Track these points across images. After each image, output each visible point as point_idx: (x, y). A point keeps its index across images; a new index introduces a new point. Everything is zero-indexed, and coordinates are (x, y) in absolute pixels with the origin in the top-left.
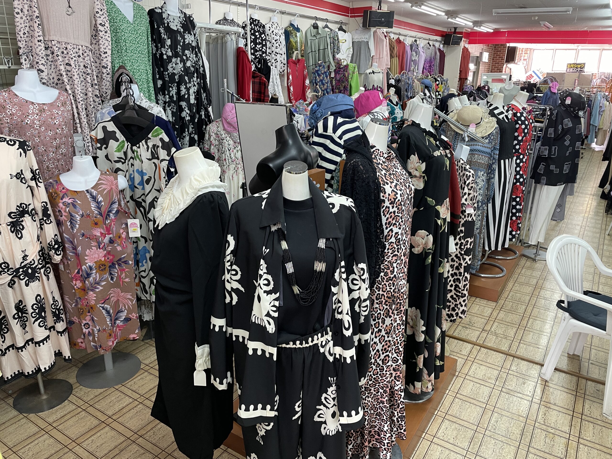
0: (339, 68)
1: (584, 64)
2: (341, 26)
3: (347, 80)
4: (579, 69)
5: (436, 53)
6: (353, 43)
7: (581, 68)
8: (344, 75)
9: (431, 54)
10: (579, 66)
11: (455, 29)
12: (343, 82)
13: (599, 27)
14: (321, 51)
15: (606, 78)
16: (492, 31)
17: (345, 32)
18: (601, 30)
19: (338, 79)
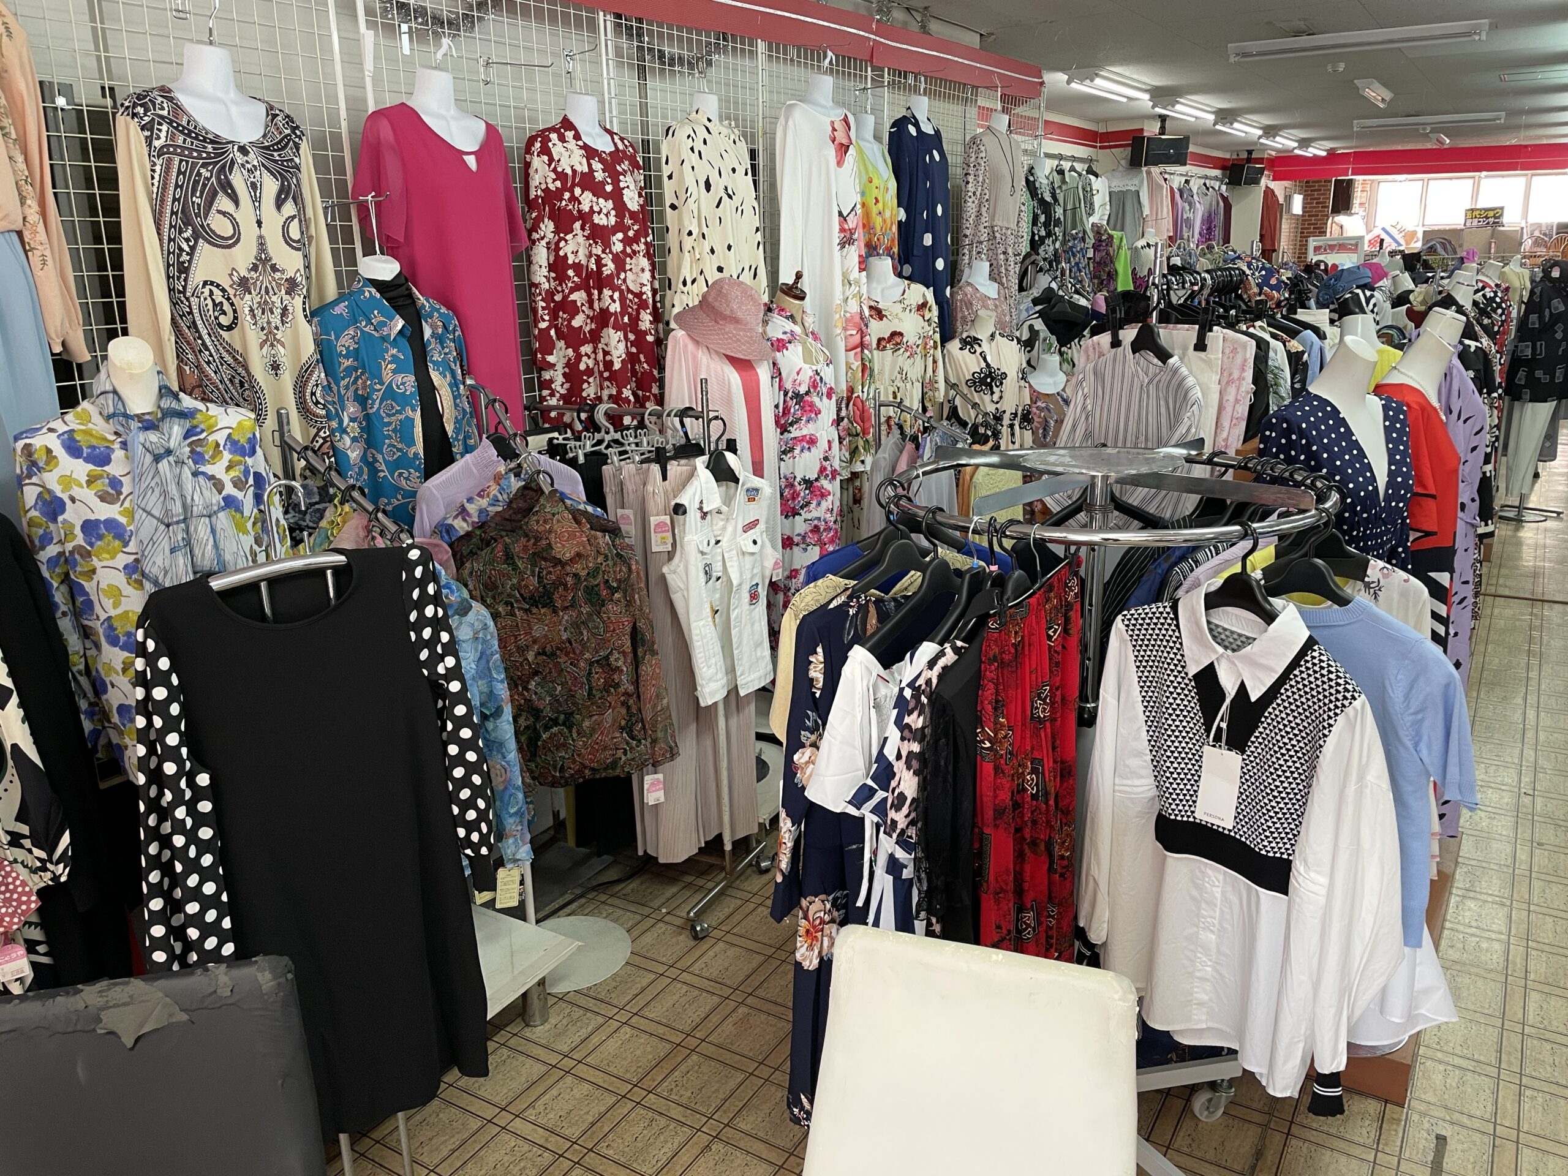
0: (1100, 241)
1: (1502, 208)
2: (1090, 167)
3: (1112, 262)
4: (1491, 220)
5: (1218, 203)
6: (1110, 193)
7: (1496, 218)
8: (1108, 254)
9: (1211, 205)
10: (1491, 214)
11: (1250, 152)
12: (1106, 265)
13: (1540, 137)
14: (1069, 213)
15: (1545, 234)
16: (1324, 154)
17: (1097, 176)
18: (1545, 142)
19: (1098, 259)
